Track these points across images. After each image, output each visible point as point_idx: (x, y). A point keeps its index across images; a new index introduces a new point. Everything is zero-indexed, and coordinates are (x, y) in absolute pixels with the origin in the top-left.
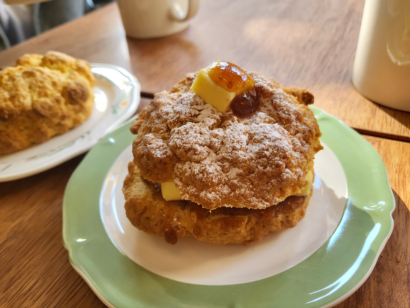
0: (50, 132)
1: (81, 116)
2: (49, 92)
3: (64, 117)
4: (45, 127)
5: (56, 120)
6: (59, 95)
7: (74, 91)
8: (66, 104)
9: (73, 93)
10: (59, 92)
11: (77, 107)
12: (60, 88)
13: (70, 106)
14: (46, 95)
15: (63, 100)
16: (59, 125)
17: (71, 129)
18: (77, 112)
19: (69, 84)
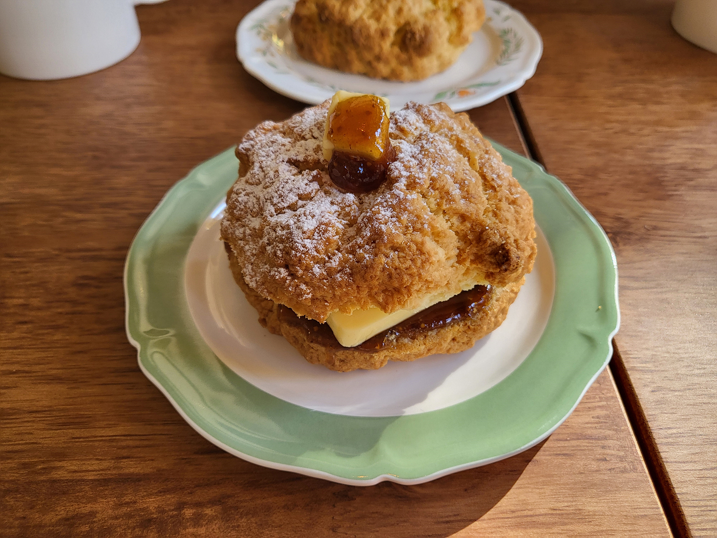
0: (357, 65)
1: (406, 71)
2: (384, 17)
3: (378, 58)
4: (353, 55)
5: (368, 56)
6: (393, 28)
7: (413, 34)
8: (393, 44)
9: (409, 36)
10: (397, 24)
11: (404, 56)
12: (402, 21)
13: (396, 50)
14: (378, 19)
15: (391, 37)
16: (369, 63)
17: (385, 79)
18: (402, 63)
19: (416, 22)
